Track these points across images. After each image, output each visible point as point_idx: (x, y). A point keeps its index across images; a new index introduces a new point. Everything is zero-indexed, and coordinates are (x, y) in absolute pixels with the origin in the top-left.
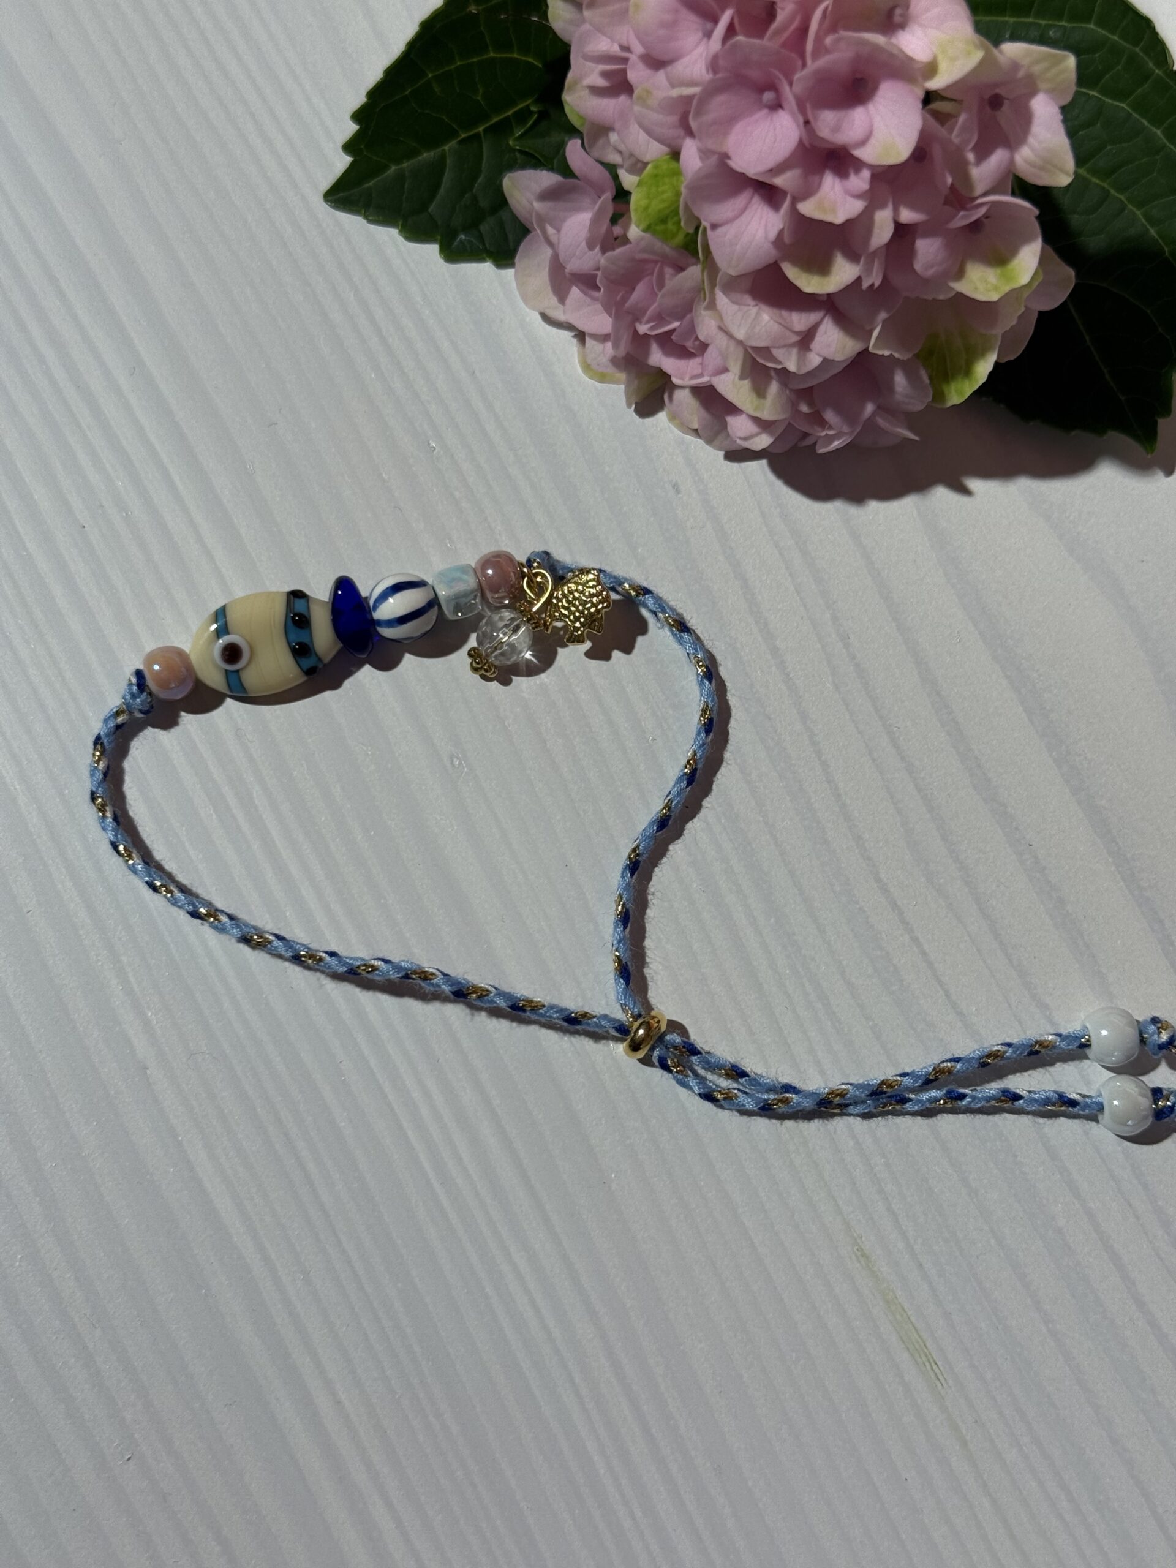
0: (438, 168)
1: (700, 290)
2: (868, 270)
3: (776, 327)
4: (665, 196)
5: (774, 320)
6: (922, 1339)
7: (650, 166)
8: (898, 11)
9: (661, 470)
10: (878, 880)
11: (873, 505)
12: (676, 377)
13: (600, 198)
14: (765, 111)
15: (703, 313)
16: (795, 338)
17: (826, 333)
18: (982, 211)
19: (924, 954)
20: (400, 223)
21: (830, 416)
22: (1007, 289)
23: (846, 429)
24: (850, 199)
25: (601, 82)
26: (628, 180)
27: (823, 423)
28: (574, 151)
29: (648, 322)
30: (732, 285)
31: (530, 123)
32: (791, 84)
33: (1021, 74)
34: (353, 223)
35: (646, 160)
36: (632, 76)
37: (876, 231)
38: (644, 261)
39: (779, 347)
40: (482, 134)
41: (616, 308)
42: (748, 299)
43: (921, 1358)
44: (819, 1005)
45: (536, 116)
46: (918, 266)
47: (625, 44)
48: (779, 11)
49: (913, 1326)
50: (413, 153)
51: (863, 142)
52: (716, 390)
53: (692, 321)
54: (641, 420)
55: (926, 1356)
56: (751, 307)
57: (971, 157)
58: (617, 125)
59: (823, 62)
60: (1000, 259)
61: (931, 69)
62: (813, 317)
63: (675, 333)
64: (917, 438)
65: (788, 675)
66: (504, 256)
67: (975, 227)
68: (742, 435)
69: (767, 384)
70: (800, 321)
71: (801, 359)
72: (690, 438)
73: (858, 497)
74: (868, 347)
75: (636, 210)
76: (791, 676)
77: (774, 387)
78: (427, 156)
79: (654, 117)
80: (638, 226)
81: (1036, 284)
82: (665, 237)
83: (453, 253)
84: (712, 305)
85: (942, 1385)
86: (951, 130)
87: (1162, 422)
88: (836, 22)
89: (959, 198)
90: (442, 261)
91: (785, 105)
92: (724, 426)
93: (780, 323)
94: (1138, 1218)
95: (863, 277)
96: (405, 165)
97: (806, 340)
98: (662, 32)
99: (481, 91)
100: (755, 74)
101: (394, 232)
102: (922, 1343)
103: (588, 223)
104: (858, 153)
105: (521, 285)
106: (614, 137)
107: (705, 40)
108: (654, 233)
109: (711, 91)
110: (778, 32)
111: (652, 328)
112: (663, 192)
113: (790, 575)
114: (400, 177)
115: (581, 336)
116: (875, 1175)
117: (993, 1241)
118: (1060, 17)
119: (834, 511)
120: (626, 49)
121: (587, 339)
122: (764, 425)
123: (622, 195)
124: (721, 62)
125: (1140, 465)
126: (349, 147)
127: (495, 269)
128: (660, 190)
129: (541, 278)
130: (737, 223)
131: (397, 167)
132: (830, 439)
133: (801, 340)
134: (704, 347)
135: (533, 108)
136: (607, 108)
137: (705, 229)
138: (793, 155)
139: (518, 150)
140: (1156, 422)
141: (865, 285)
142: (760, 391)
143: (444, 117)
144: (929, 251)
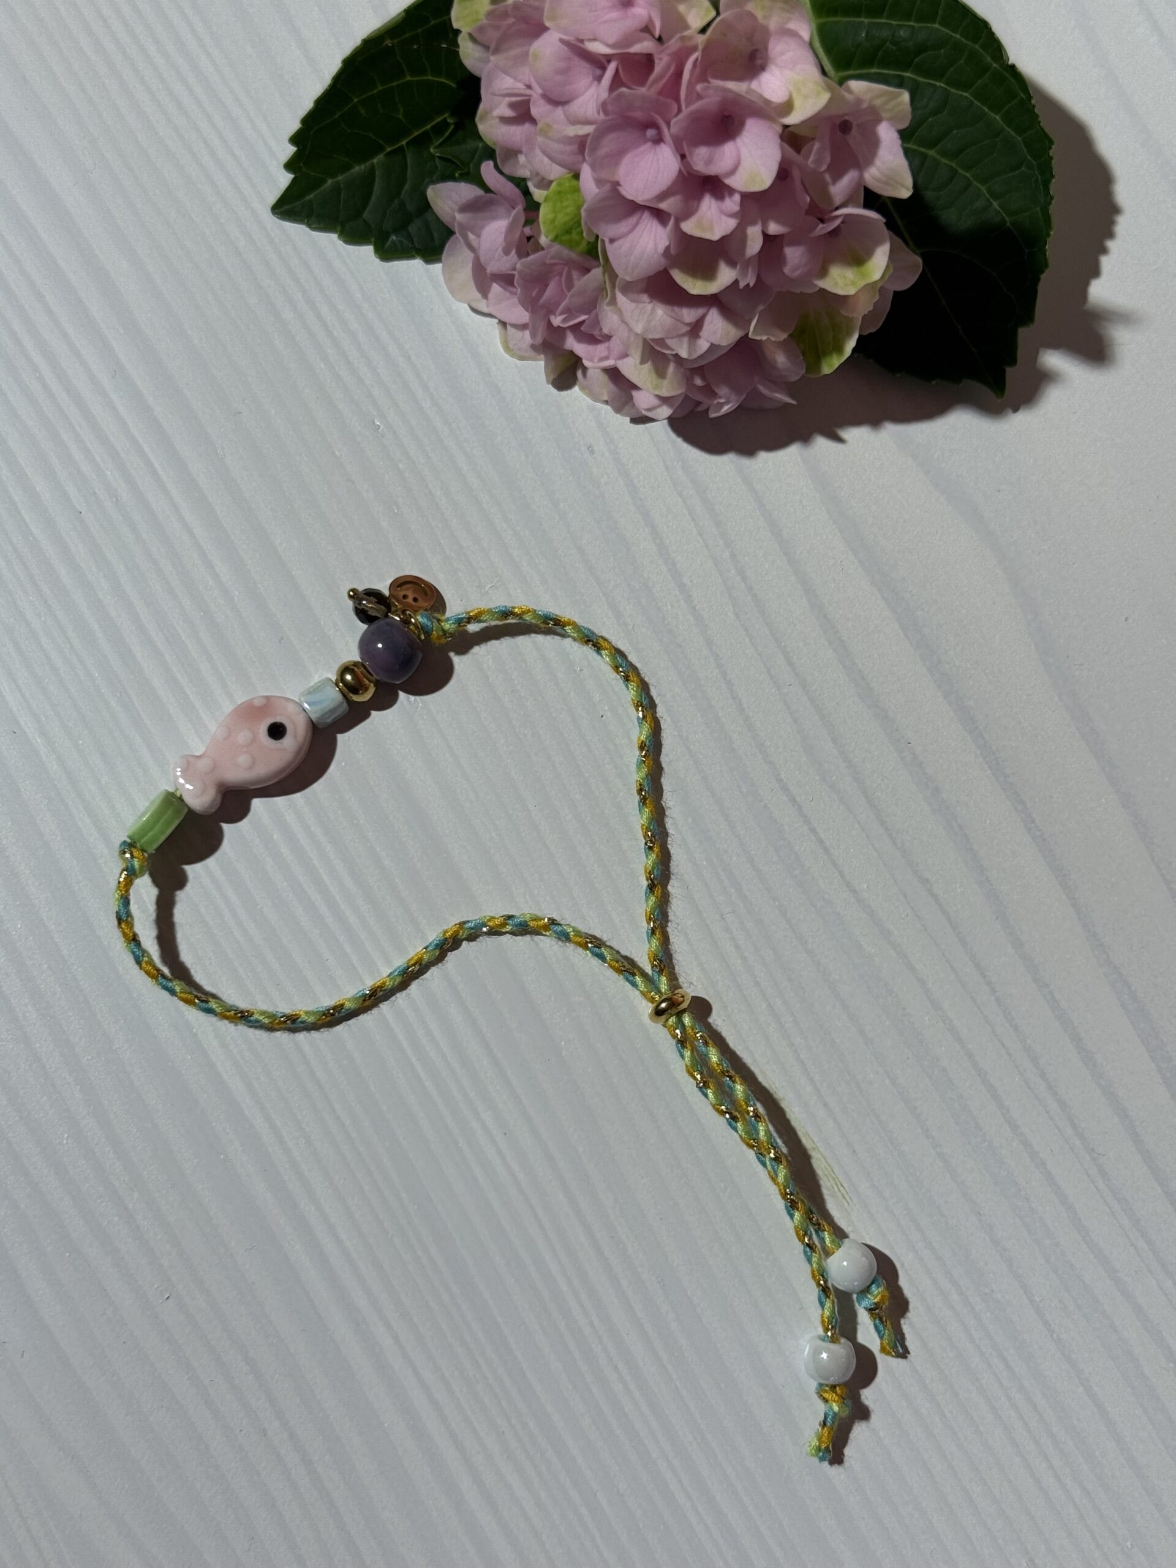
0: (368, 179)
1: (602, 289)
2: (744, 272)
3: (669, 321)
4: (568, 210)
5: (667, 315)
6: (830, 1166)
7: (554, 184)
8: (758, 57)
9: (577, 434)
10: (779, 780)
11: (763, 456)
12: (587, 359)
13: (514, 208)
14: (649, 144)
15: (606, 308)
16: (687, 329)
17: (712, 322)
18: (837, 222)
19: (821, 841)
20: (339, 228)
21: (720, 388)
22: (863, 283)
23: (733, 397)
24: (725, 218)
25: (509, 113)
26: (538, 194)
27: (714, 395)
28: (487, 170)
29: (561, 314)
30: (628, 288)
31: (447, 134)
32: (668, 124)
33: (865, 105)
34: (297, 231)
35: (552, 178)
36: (534, 111)
37: (749, 243)
38: (555, 265)
39: (672, 338)
40: (405, 146)
41: (531, 303)
42: (645, 297)
43: (829, 1181)
44: (733, 891)
45: (452, 127)
46: (787, 270)
47: (528, 83)
48: (656, 61)
49: (822, 1155)
50: (347, 168)
51: (733, 172)
52: (620, 372)
53: (597, 316)
54: (558, 392)
55: (834, 1179)
56: (646, 304)
57: (827, 177)
58: (524, 149)
59: (696, 106)
60: (858, 260)
61: (787, 107)
62: (700, 312)
63: (584, 326)
64: (794, 402)
65: (694, 608)
66: (431, 251)
67: (833, 235)
68: (646, 406)
69: (666, 368)
70: (689, 315)
71: (692, 346)
72: (599, 405)
73: (749, 451)
74: (747, 334)
75: (544, 223)
76: (697, 608)
77: (671, 368)
78: (357, 169)
79: (556, 147)
80: (547, 237)
81: (887, 277)
82: (571, 245)
83: (386, 253)
84: (613, 302)
85: (848, 1203)
86: (807, 158)
87: (1009, 370)
88: (705, 71)
89: (819, 212)
90: (377, 261)
91: (665, 140)
92: (631, 398)
93: (672, 317)
94: (1010, 1055)
95: (739, 279)
96: (340, 178)
97: (695, 330)
98: (559, 78)
99: (402, 110)
100: (638, 114)
101: (334, 237)
102: (829, 1169)
103: (504, 230)
104: (727, 181)
105: (449, 280)
106: (522, 159)
107: (596, 82)
108: (561, 243)
109: (604, 131)
110: (656, 81)
111: (564, 321)
112: (567, 207)
113: (693, 520)
114: (337, 189)
115: (503, 324)
116: (786, 1031)
117: (887, 1081)
118: (908, 17)
119: (728, 462)
120: (528, 87)
121: (508, 327)
122: (664, 400)
123: (532, 207)
124: (610, 107)
125: (993, 410)
126: (289, 166)
127: (424, 264)
128: (564, 204)
129: (465, 273)
130: (631, 236)
131: (334, 180)
132: (722, 405)
133: (690, 331)
134: (608, 338)
135: (450, 120)
136: (516, 134)
137: (603, 241)
138: (675, 183)
139: (438, 156)
140: (1004, 372)
141: (742, 285)
142: (661, 373)
143: (371, 135)
144: (794, 255)
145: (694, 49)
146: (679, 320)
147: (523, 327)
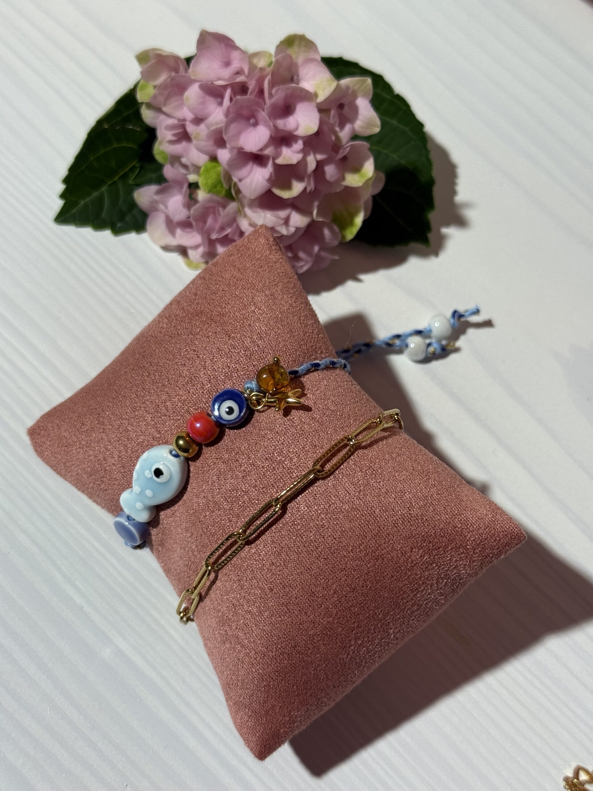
0: (100, 199)
1: (237, 211)
2: (309, 183)
3: (274, 218)
4: (213, 176)
5: (273, 216)
7: (202, 167)
8: (295, 77)
13: (182, 187)
14: (252, 128)
15: (241, 220)
16: (282, 222)
17: (294, 217)
18: (348, 149)
20: (91, 224)
21: (301, 255)
22: (363, 181)
23: (309, 259)
24: (296, 154)
25: (173, 138)
26: (194, 178)
27: (298, 260)
28: (168, 170)
29: (216, 233)
30: (251, 204)
31: (137, 173)
33: (350, 91)
34: (70, 230)
36: (189, 131)
37: (309, 165)
38: (209, 208)
39: (277, 226)
40: (117, 180)
41: (201, 231)
42: (259, 210)
45: (139, 168)
46: (327, 177)
47: (183, 117)
48: (249, 85)
50: (89, 194)
51: (296, 128)
53: (238, 225)
56: (261, 213)
57: (337, 129)
58: (185, 154)
59: (273, 100)
60: (357, 169)
61: (316, 94)
62: (288, 211)
63: (229, 235)
64: (338, 258)
66: (139, 227)
67: (345, 158)
70: (283, 214)
71: (287, 230)
74: (313, 219)
75: (202, 185)
78: (95, 194)
79: (203, 144)
80: (203, 193)
81: (374, 177)
82: (217, 193)
83: (117, 231)
84: (245, 216)
86: (329, 117)
88: (275, 84)
89: (336, 146)
90: (113, 236)
91: (260, 122)
95: (306, 188)
96: (87, 200)
97: (287, 221)
98: (201, 107)
99: (113, 162)
100: (245, 112)
101: (90, 228)
103: (180, 199)
105: (152, 238)
106: (183, 160)
107: (221, 105)
109: (228, 124)
110: (252, 93)
111: (219, 235)
114: (86, 205)
115: (184, 251)
120: (184, 120)
121: (189, 250)
124: (231, 110)
125: (424, 254)
126: (62, 196)
128: (210, 175)
129: (161, 230)
130: (250, 177)
131: (84, 201)
132: (302, 266)
133: (285, 222)
135: (137, 165)
136: (178, 148)
137: (235, 183)
139: (134, 184)
141: (308, 190)
143: (100, 176)
144: (330, 171)
145: (267, 75)
146: (279, 217)
147: (196, 247)
